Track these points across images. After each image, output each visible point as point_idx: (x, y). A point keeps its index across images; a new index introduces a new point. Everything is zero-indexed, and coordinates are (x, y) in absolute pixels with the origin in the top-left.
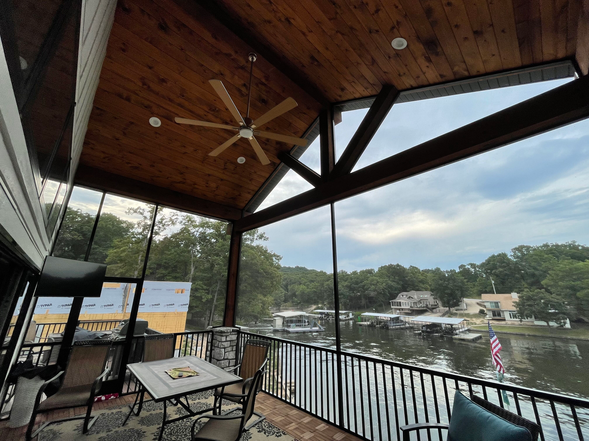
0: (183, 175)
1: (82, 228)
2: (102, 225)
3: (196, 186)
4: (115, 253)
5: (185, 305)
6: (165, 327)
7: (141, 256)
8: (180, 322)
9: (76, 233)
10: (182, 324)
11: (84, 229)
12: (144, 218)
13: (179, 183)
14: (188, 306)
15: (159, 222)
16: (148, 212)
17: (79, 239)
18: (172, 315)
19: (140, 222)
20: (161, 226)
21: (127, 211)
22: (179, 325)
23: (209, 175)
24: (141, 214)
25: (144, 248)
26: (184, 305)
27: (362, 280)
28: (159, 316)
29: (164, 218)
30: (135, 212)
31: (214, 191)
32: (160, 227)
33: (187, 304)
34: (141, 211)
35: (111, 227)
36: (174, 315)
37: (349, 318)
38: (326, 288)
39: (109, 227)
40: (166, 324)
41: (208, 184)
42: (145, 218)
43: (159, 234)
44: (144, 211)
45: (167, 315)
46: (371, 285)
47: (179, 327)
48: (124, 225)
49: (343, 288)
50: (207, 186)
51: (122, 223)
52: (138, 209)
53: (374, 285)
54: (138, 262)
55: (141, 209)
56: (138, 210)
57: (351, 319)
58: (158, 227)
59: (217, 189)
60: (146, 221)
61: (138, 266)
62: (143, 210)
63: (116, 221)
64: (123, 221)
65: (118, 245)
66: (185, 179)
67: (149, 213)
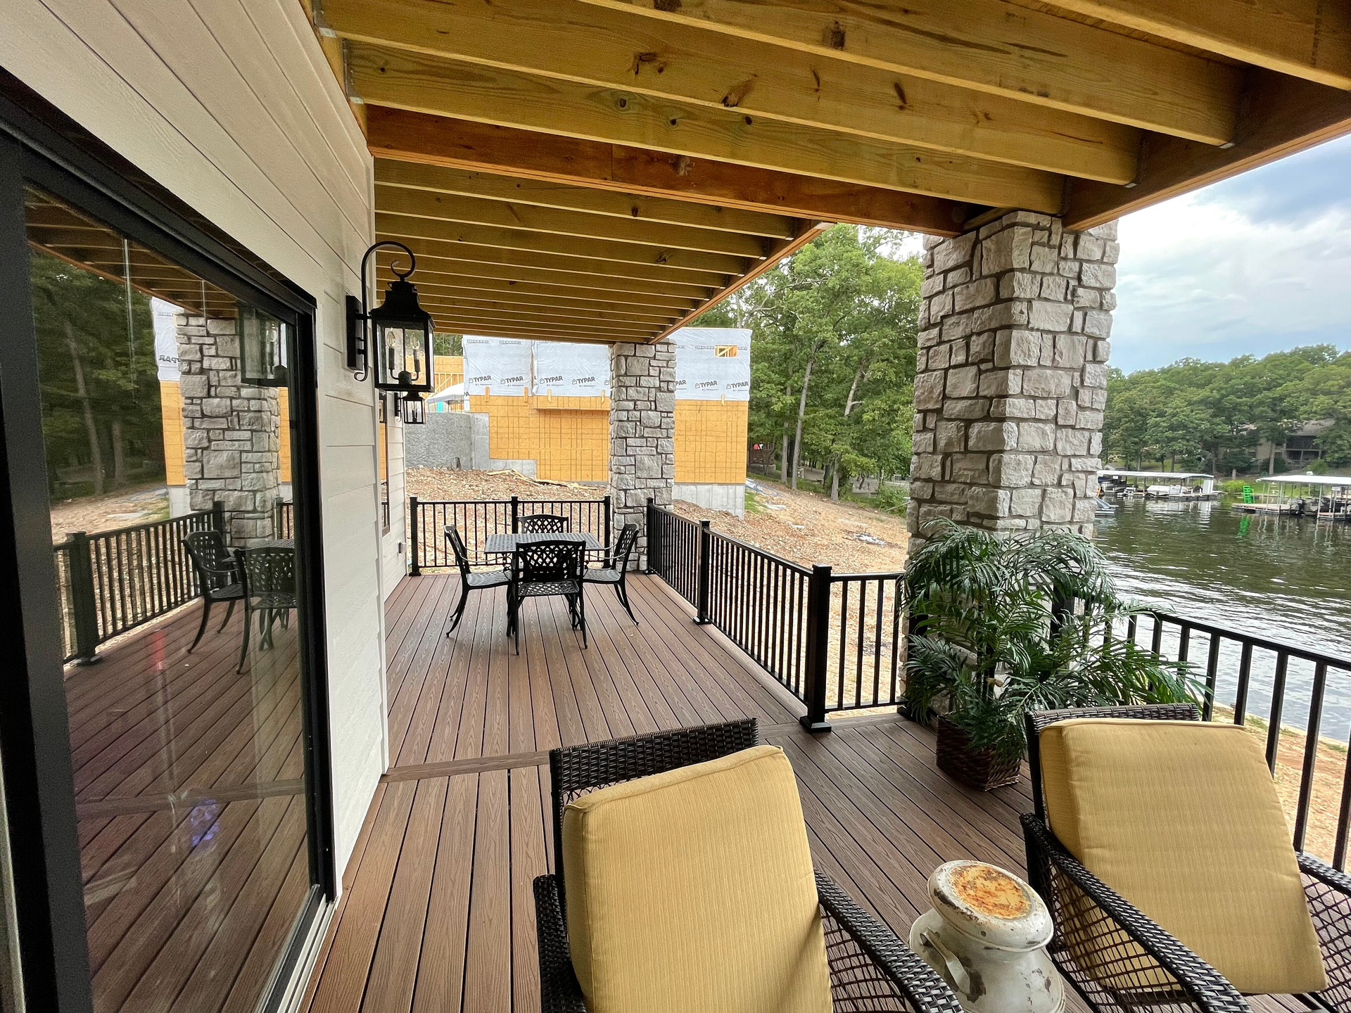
5: (743, 384)
6: (704, 433)
8: (734, 425)
10: (740, 430)
14: (748, 388)
18: (715, 408)
22: (734, 430)
26: (739, 384)
27: (1273, 380)
28: (687, 408)
33: (746, 383)
36: (719, 408)
37: (1200, 494)
38: (1120, 410)
40: (704, 427)
45: (704, 408)
46: (1314, 393)
47: (734, 434)
49: (1187, 409)
53: (1327, 393)
57: (1207, 498)
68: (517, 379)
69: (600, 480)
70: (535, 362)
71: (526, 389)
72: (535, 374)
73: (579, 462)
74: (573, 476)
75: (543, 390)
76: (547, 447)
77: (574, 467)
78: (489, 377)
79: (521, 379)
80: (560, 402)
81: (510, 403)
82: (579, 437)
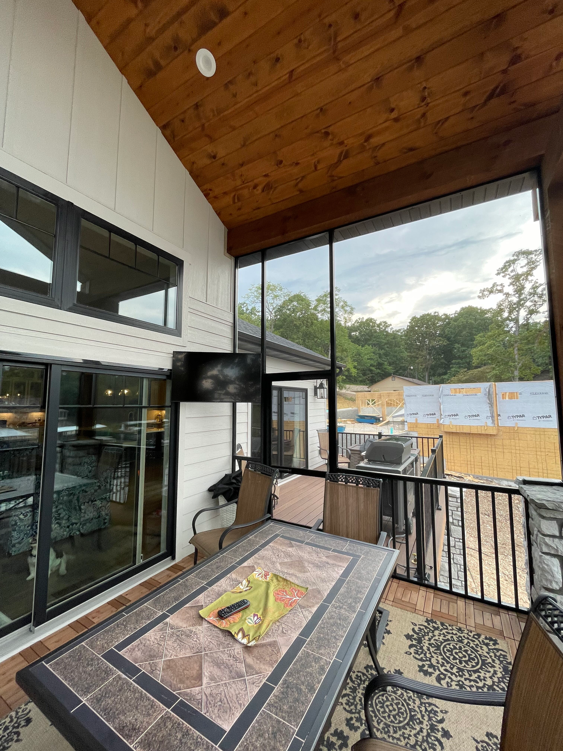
0: (330, 137)
1: (444, 333)
2: (463, 322)
3: (375, 141)
4: (481, 351)
7: (516, 348)
9: (440, 338)
11: (446, 332)
12: (505, 296)
13: (339, 161)
15: (530, 294)
16: (509, 286)
17: (445, 344)
19: (502, 303)
20: (536, 298)
21: (481, 295)
23: (378, 79)
24: (500, 291)
25: (518, 337)
29: (537, 285)
30: (491, 292)
31: (424, 115)
32: (535, 301)
34: (499, 288)
35: (473, 322)
39: (471, 323)
41: (392, 110)
42: (507, 294)
43: (537, 312)
44: (504, 286)
48: (488, 315)
50: (396, 120)
51: (486, 314)
52: (494, 286)
54: (514, 359)
55: (497, 285)
56: (495, 289)
58: (531, 301)
59: (427, 104)
60: (510, 299)
61: (516, 363)
62: (501, 285)
63: (477, 312)
64: (486, 310)
65: (481, 341)
66: (341, 143)
67: (512, 286)
68: (432, 414)
69: (488, 476)
70: (442, 407)
71: (438, 420)
72: (442, 413)
73: (472, 463)
74: (469, 471)
75: (446, 421)
76: (452, 452)
77: (469, 466)
78: (417, 414)
79: (435, 414)
80: (458, 428)
81: (429, 427)
82: (472, 448)
